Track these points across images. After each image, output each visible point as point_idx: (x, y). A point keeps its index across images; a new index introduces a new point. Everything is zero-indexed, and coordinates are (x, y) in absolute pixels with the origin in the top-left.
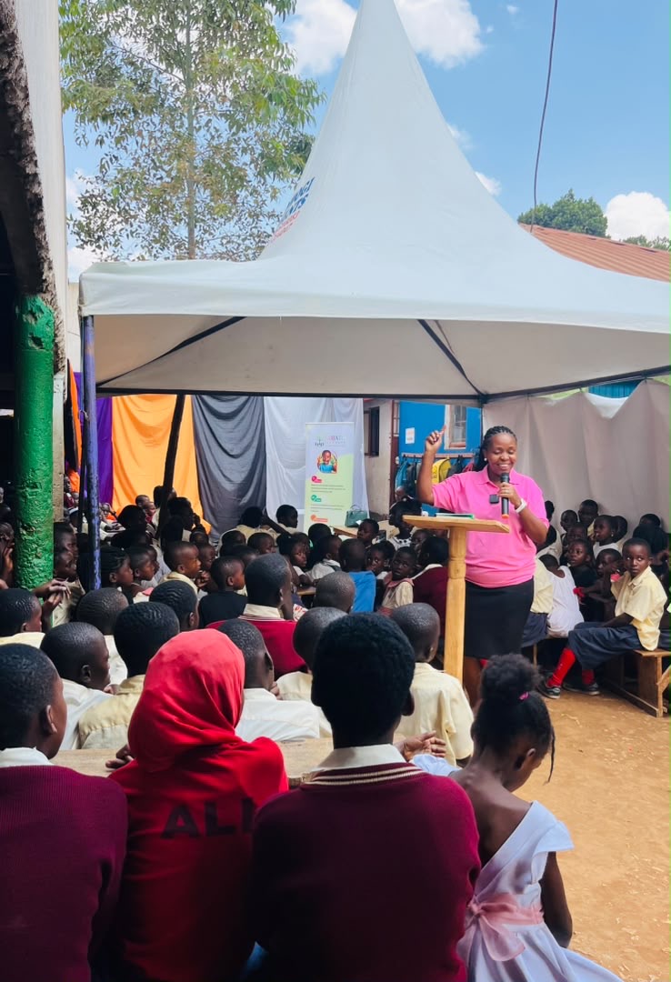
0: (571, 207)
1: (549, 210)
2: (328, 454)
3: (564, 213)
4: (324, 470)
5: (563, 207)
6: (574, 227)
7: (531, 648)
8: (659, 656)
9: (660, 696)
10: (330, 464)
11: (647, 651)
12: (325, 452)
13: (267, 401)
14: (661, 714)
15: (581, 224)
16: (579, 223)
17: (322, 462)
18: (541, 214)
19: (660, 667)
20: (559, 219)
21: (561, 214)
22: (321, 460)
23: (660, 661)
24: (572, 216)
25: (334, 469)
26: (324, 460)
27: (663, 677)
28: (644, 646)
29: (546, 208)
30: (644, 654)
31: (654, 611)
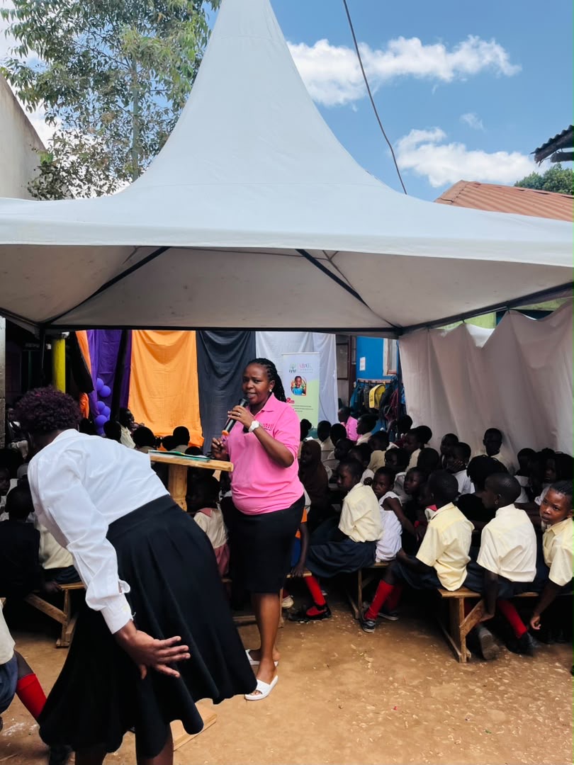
0: (558, 174)
1: (540, 178)
2: (299, 379)
3: (552, 180)
4: (296, 393)
5: (551, 175)
6: (560, 191)
7: (356, 573)
8: (461, 597)
9: (464, 641)
10: (301, 387)
11: (446, 589)
12: (297, 378)
13: (259, 335)
14: (465, 660)
15: (567, 188)
16: (565, 187)
17: (294, 386)
18: (533, 182)
19: (462, 609)
20: (547, 185)
21: (549, 181)
22: (294, 384)
23: (462, 602)
24: (558, 182)
25: (304, 392)
26: (296, 385)
27: (466, 620)
28: (444, 585)
29: (537, 176)
30: (444, 594)
31: (444, 553)
